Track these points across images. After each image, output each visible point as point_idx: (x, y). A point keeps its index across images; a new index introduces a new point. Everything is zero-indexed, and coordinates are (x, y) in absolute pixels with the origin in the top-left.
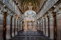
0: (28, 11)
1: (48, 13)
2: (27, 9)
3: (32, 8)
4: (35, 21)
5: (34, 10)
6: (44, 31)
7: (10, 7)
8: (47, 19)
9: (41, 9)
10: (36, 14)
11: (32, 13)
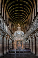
0: (17, 31)
1: (35, 32)
2: (17, 29)
3: (21, 29)
4: (23, 40)
5: (22, 31)
6: (31, 48)
7: (2, 28)
8: (34, 38)
9: (28, 29)
10: (24, 33)
11: (21, 33)
